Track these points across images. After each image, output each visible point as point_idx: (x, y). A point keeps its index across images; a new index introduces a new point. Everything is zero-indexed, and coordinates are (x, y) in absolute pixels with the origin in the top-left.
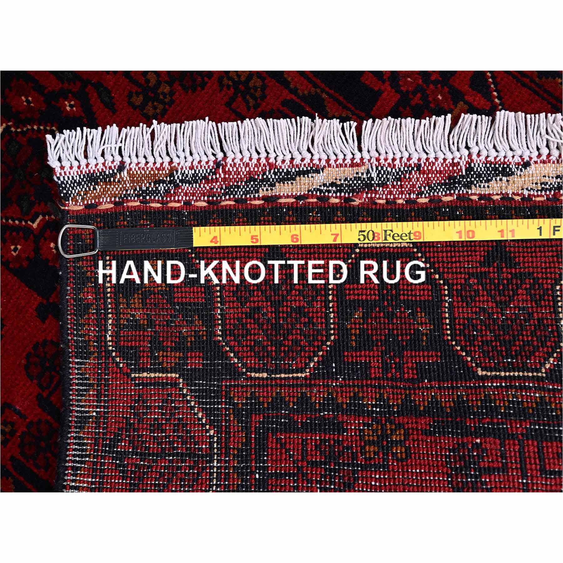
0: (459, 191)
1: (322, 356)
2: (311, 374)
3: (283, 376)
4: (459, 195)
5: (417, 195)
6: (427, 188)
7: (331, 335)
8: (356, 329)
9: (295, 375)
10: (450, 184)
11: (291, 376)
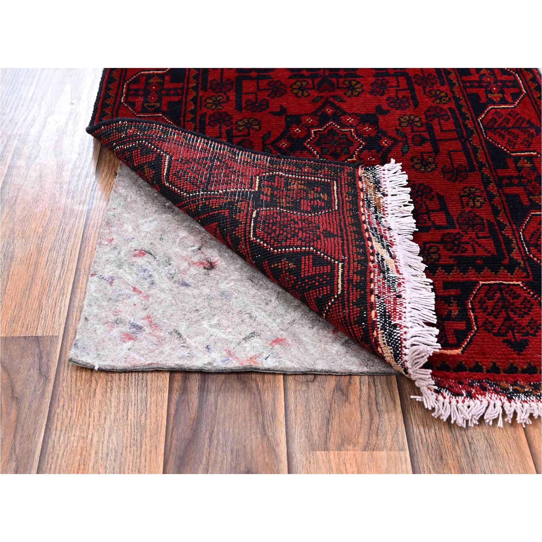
0: (379, 321)
1: (264, 246)
2: (252, 241)
3: (252, 224)
4: (376, 321)
5: (377, 295)
6: (382, 301)
7: (277, 250)
8: (281, 265)
9: (252, 231)
10: (385, 315)
11: (252, 228)
